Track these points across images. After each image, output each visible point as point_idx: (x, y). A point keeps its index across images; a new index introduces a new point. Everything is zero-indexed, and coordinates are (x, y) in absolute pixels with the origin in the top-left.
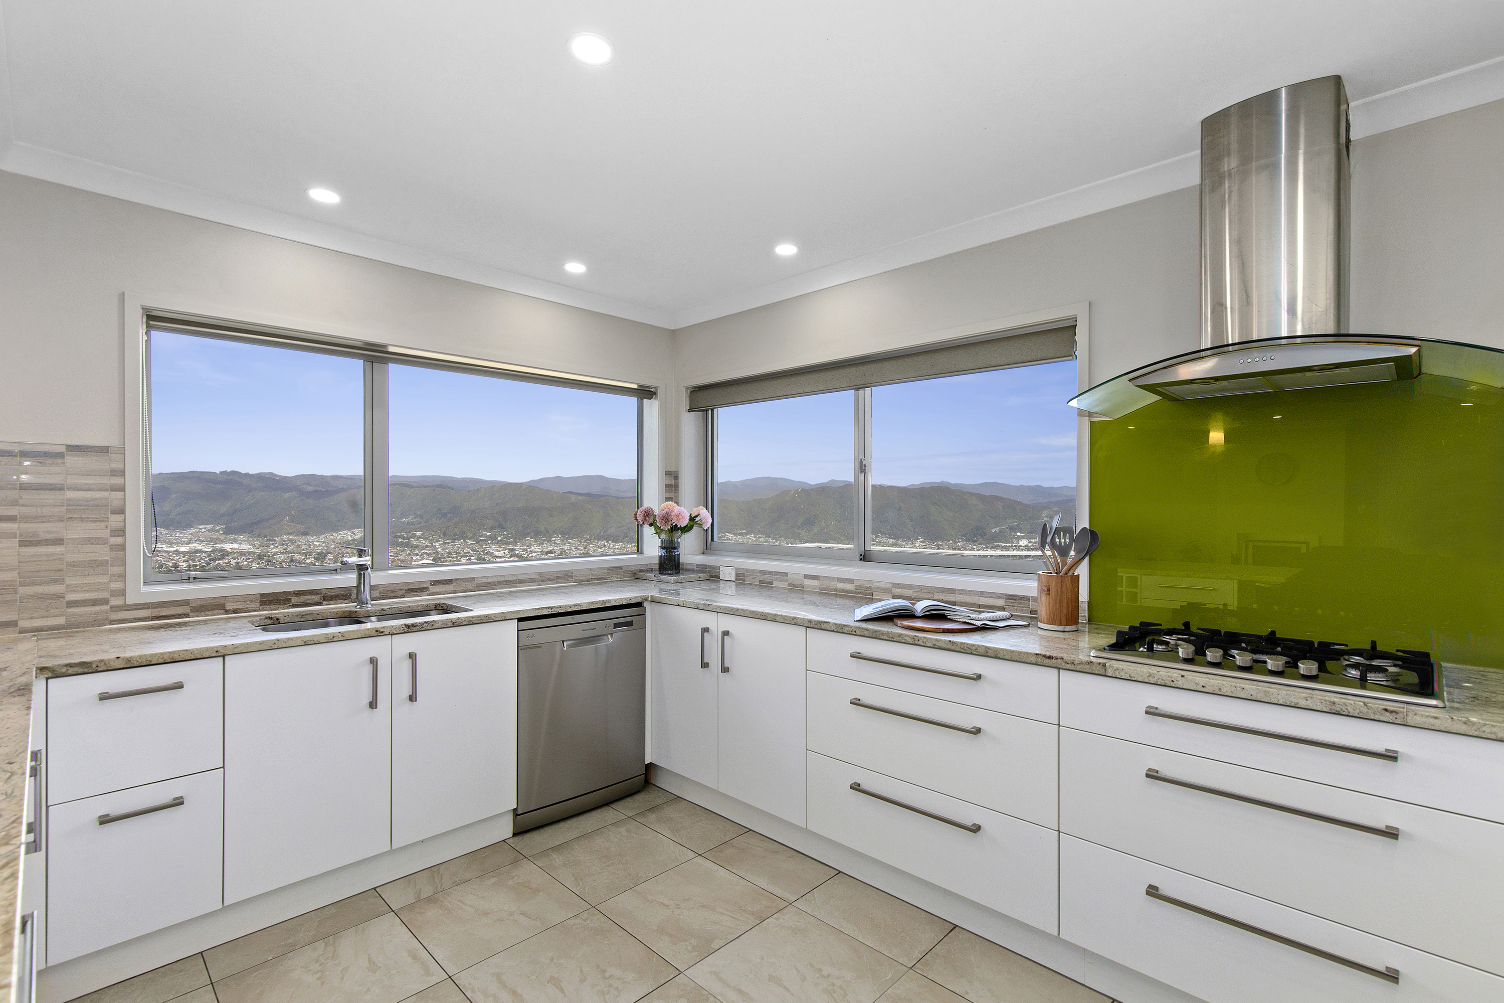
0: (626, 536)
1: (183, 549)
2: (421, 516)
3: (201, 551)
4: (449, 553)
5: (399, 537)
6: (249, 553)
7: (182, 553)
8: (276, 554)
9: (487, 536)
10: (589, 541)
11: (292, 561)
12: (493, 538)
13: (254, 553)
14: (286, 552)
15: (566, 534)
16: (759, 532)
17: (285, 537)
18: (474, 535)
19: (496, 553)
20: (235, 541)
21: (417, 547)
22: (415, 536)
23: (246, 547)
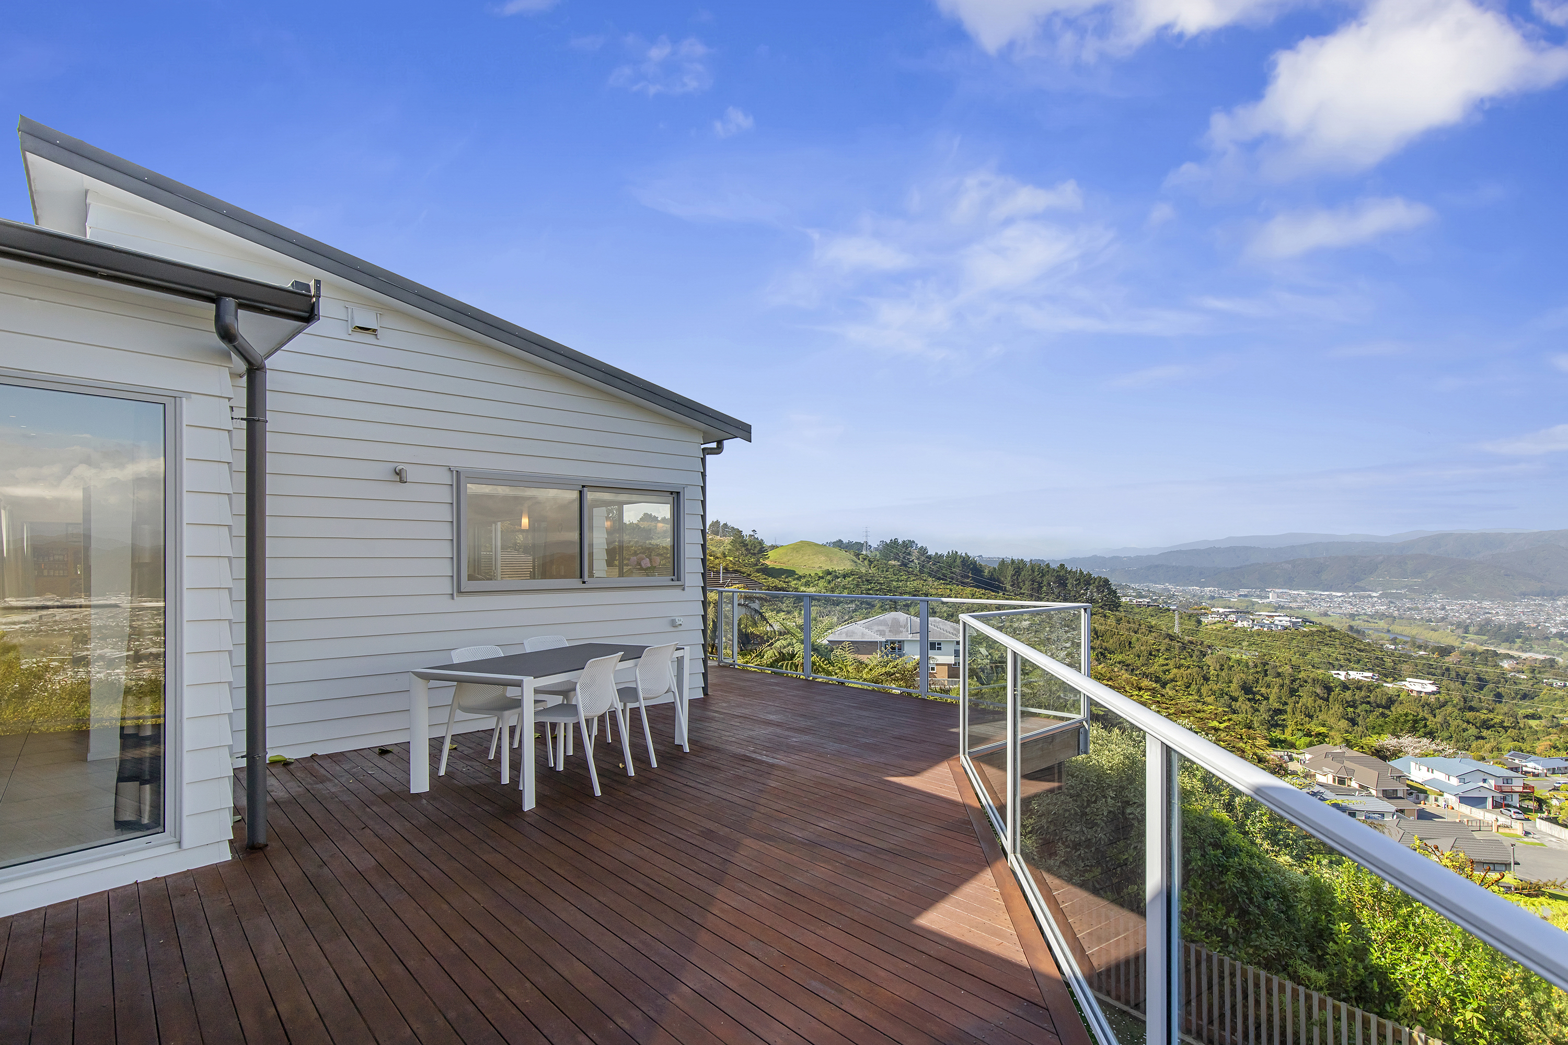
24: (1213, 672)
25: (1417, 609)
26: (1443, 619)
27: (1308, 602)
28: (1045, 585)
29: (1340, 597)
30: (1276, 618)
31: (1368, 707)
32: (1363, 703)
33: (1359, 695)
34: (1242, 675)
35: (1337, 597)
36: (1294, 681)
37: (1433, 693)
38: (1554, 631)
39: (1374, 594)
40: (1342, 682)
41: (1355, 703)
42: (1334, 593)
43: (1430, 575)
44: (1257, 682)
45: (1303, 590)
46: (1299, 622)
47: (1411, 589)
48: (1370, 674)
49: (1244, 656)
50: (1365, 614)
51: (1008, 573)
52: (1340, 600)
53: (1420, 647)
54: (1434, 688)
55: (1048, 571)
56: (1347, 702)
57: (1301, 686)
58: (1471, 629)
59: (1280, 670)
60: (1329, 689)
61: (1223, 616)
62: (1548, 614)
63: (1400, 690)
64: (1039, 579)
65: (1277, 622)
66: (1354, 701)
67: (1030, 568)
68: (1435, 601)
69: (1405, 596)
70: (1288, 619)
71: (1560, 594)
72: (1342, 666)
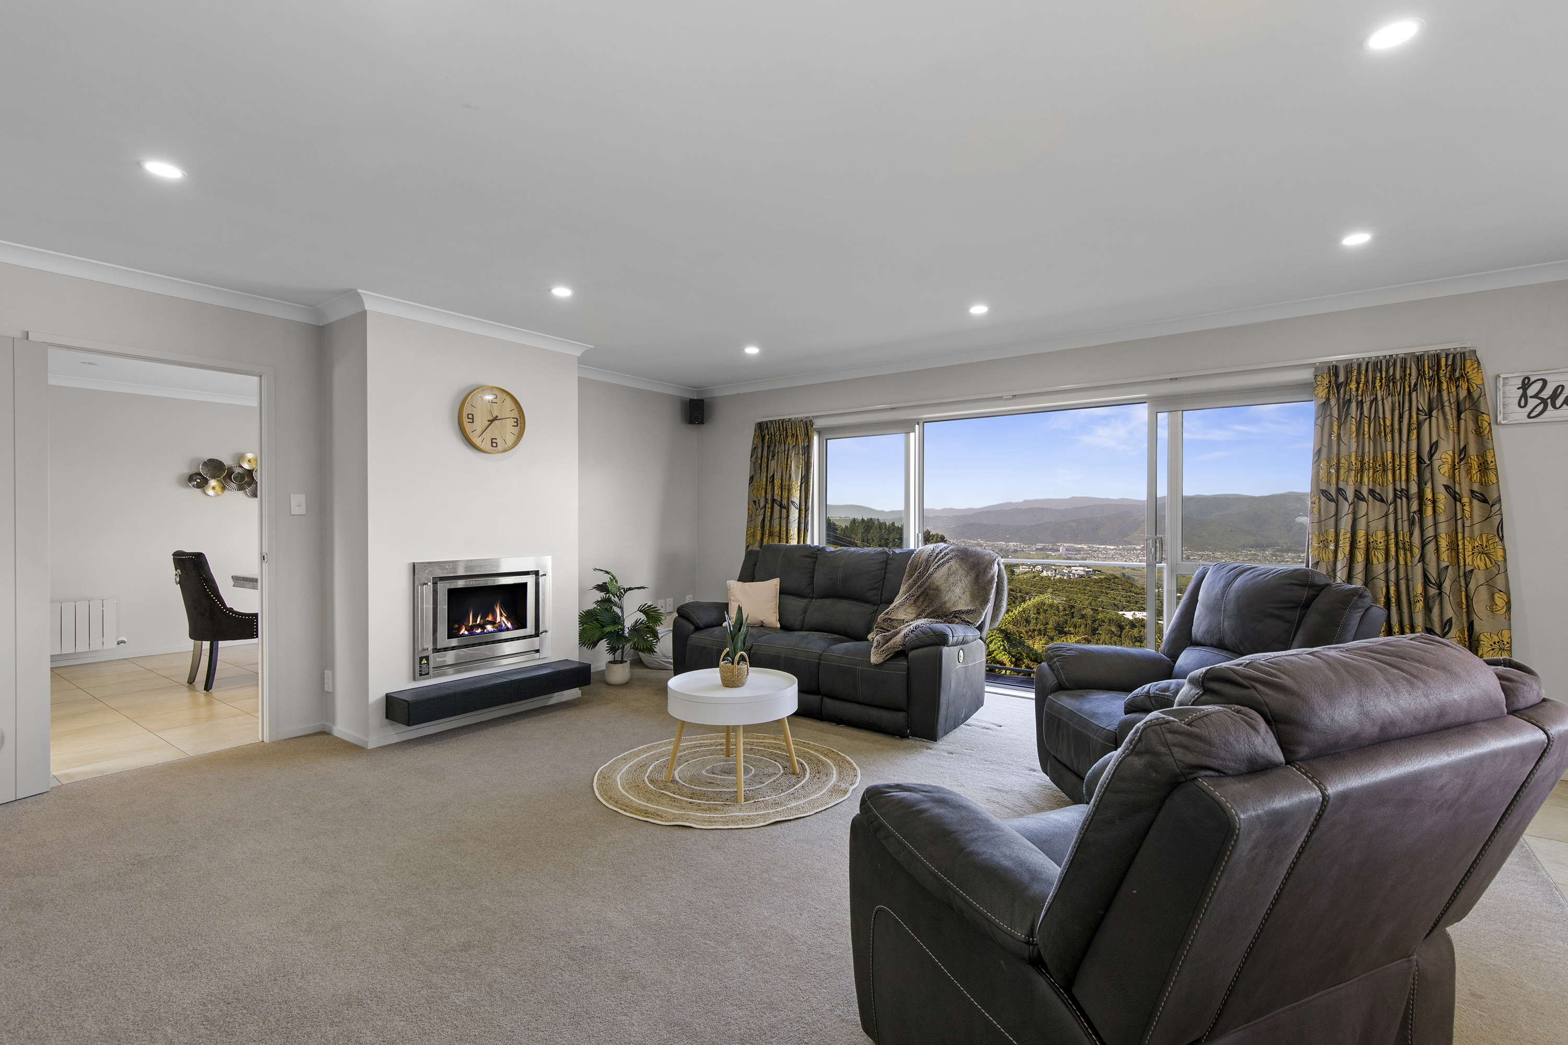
24: (1032, 615)
28: (891, 542)
29: (1113, 550)
30: (1073, 568)
34: (1055, 617)
35: (1111, 549)
36: (1095, 621)
39: (1138, 547)
40: (1130, 621)
41: (1141, 639)
42: (1108, 547)
44: (1067, 623)
45: (1085, 544)
46: (1090, 571)
49: (1055, 601)
51: (859, 530)
52: (1113, 552)
55: (894, 529)
56: (1135, 638)
59: (1083, 613)
60: (1121, 627)
61: (1032, 567)
64: (886, 537)
65: (1073, 572)
67: (878, 526)
70: (1082, 568)
71: (1268, 546)
72: (1124, 608)
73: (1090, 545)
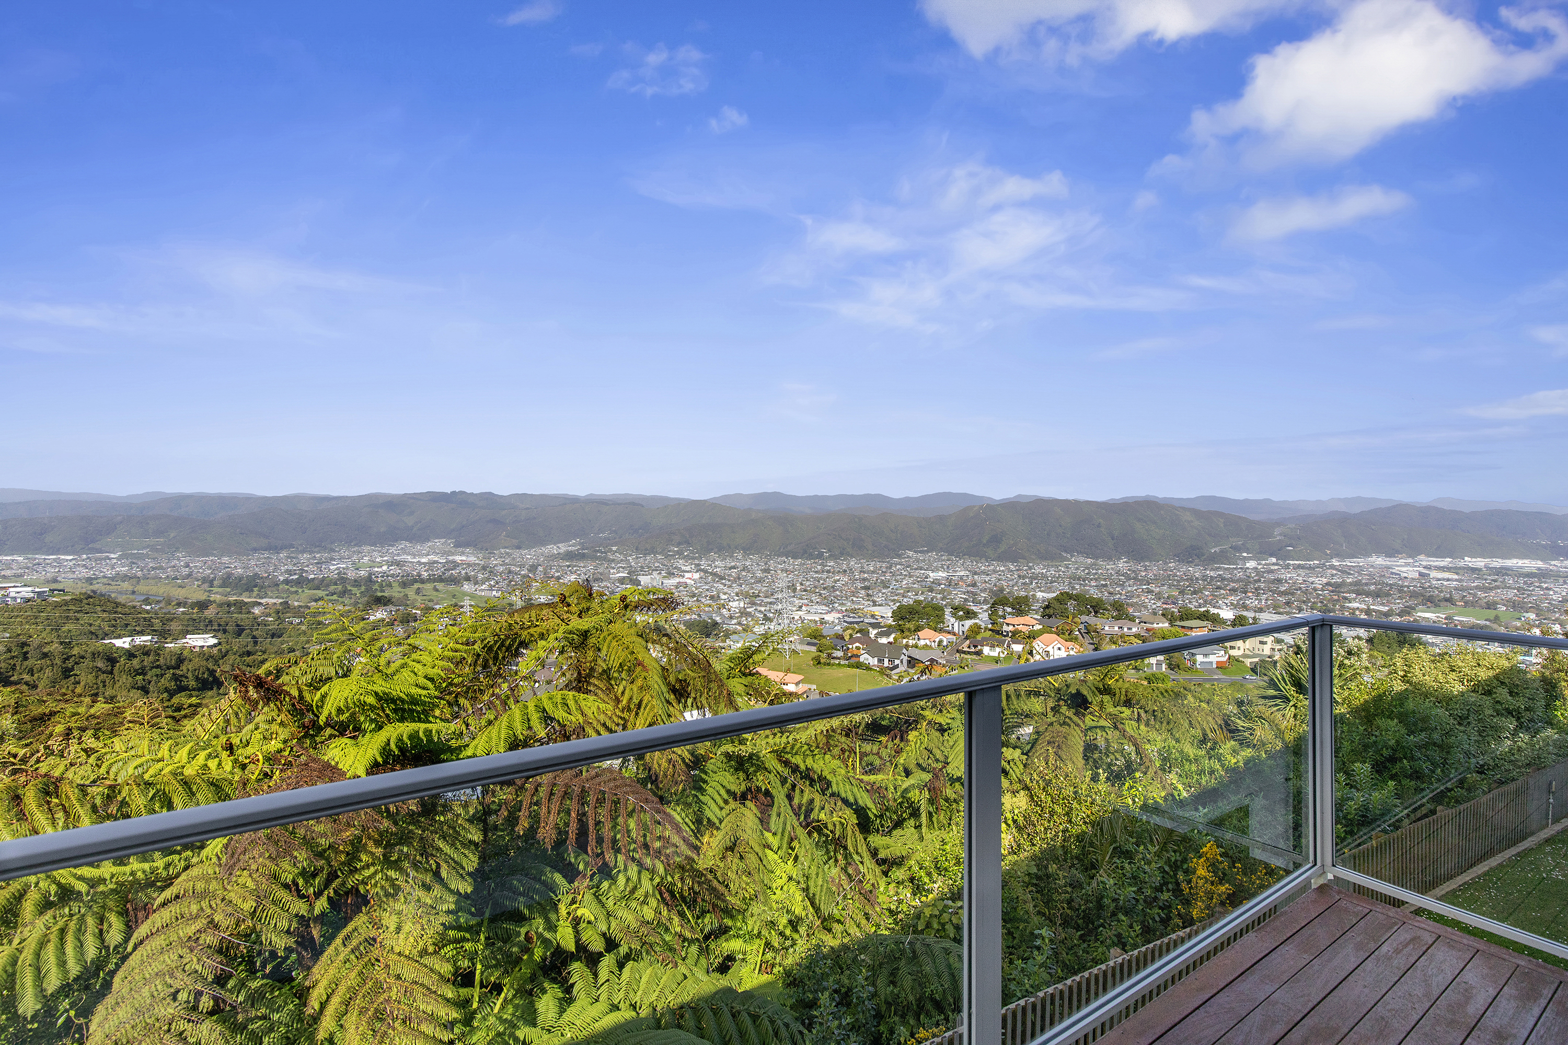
0: (805, 552)
1: (424, 560)
2: (615, 532)
3: (436, 562)
4: (642, 567)
5: (598, 551)
6: (475, 564)
7: (423, 563)
8: (496, 565)
9: (674, 551)
10: (769, 557)
11: (510, 572)
12: (680, 553)
13: (479, 564)
14: (504, 564)
15: (748, 550)
16: (941, 550)
17: (502, 550)
18: (663, 550)
19: (684, 568)
20: (462, 554)
21: (613, 560)
22: (611, 550)
23: (472, 559)
25: (161, 568)
26: (189, 575)
27: (28, 568)
29: (71, 560)
30: (11, 589)
31: (158, 671)
32: (153, 667)
33: (148, 661)
35: (67, 560)
36: (68, 659)
37: (215, 646)
38: (282, 578)
39: (112, 556)
40: (125, 650)
42: (63, 557)
43: (172, 535)
45: (20, 555)
46: (45, 592)
47: (153, 548)
48: (149, 638)
50: (104, 577)
52: (71, 564)
53: (179, 605)
54: (215, 641)
56: (135, 670)
57: (76, 663)
58: (215, 583)
59: (45, 650)
60: (112, 661)
62: (275, 565)
63: (184, 648)
65: (13, 595)
66: (143, 668)
68: (178, 560)
69: (147, 556)
70: (30, 589)
72: (107, 635)
73: (30, 556)
